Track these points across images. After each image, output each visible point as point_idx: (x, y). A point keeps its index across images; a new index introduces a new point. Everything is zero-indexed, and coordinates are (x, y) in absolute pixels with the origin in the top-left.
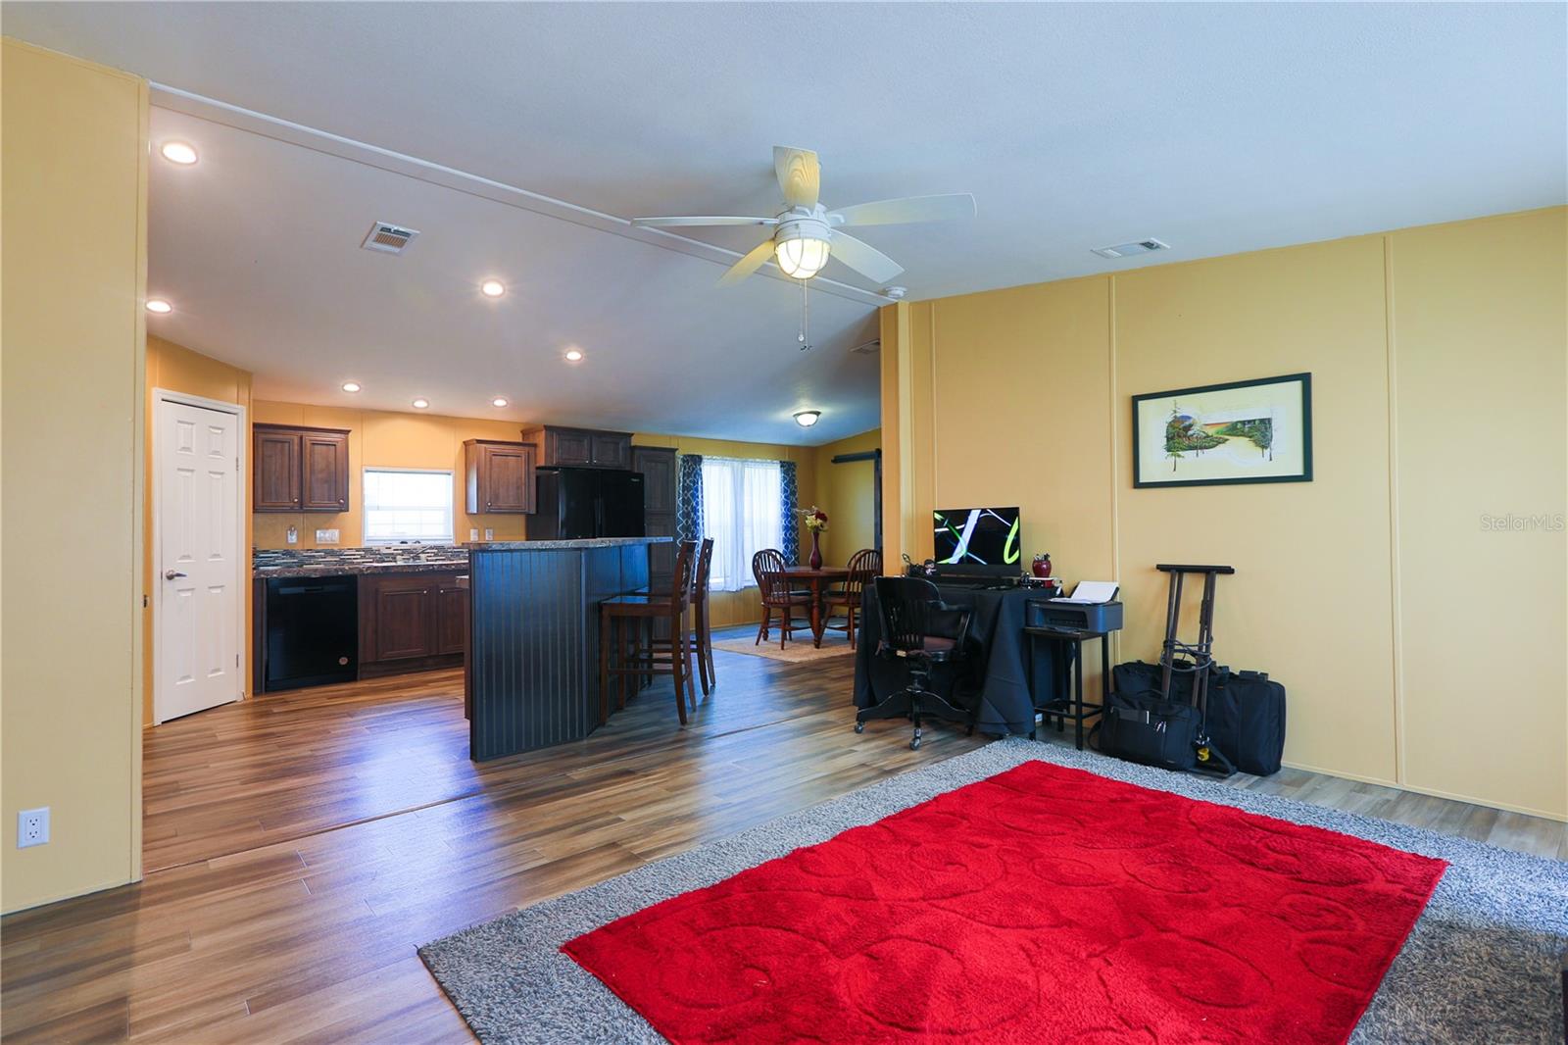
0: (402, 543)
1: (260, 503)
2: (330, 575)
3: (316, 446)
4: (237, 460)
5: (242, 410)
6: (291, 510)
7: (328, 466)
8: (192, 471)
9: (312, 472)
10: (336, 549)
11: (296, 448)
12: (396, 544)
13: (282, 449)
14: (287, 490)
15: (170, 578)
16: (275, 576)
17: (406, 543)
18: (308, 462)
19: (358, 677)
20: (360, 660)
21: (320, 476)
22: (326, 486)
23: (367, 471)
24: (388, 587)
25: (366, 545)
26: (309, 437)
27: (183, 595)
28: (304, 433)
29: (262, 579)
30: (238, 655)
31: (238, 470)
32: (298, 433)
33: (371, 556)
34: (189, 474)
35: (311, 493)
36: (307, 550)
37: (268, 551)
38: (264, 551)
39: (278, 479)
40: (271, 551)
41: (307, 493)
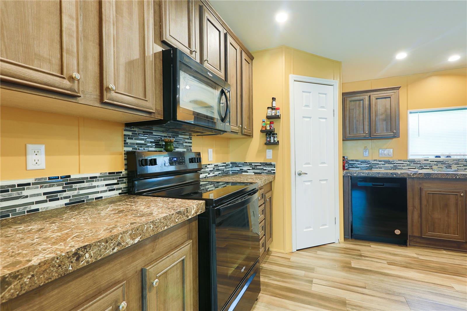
0: (436, 157)
1: (348, 135)
2: (388, 176)
3: (378, 100)
4: (334, 111)
5: (336, 83)
6: (365, 138)
7: (386, 111)
8: (310, 118)
9: (376, 115)
10: (391, 160)
11: (367, 103)
12: (432, 158)
13: (359, 104)
14: (362, 127)
15: (300, 174)
16: (355, 175)
17: (440, 157)
18: (374, 110)
19: (408, 244)
20: (409, 233)
21: (381, 117)
22: (384, 123)
23: (411, 113)
24: (429, 187)
25: (410, 157)
26: (374, 96)
27: (307, 184)
28: (372, 93)
29: (349, 176)
30: (335, 218)
31: (334, 116)
32: (368, 94)
33: (414, 165)
34: (309, 119)
35: (376, 127)
36: (374, 160)
37: (354, 160)
38: (351, 160)
39: (357, 121)
40: (355, 160)
41: (374, 128)
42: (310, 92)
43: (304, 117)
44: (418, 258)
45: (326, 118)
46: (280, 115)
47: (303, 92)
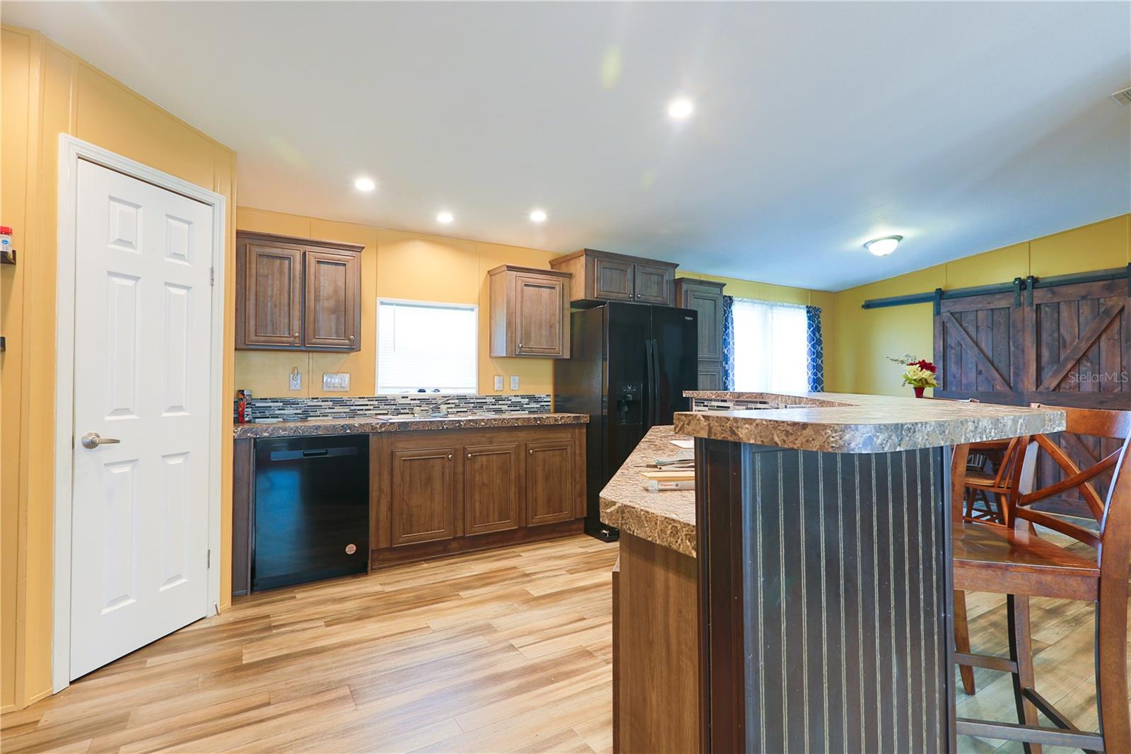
0: (421, 391)
1: (253, 337)
2: (336, 434)
3: (322, 265)
4: (212, 272)
5: (222, 201)
6: (290, 349)
7: (336, 291)
8: (136, 279)
9: (317, 299)
10: (345, 398)
11: (298, 267)
12: (413, 393)
13: (281, 267)
14: (287, 320)
15: (91, 445)
16: (266, 434)
17: (425, 391)
18: (312, 286)
19: (369, 568)
20: (372, 546)
21: (326, 304)
22: (333, 317)
23: (382, 303)
24: (406, 449)
25: (380, 392)
26: (313, 254)
27: (117, 470)
28: (308, 248)
29: (250, 438)
30: (209, 551)
31: (212, 285)
32: (301, 247)
33: (386, 407)
34: (131, 283)
35: (316, 325)
36: (313, 399)
37: (267, 399)
38: (261, 399)
39: (275, 306)
40: (270, 399)
41: (311, 326)
42: (138, 207)
43: (111, 274)
44: (383, 593)
45: (188, 288)
46: (14, 252)
47: (112, 198)
